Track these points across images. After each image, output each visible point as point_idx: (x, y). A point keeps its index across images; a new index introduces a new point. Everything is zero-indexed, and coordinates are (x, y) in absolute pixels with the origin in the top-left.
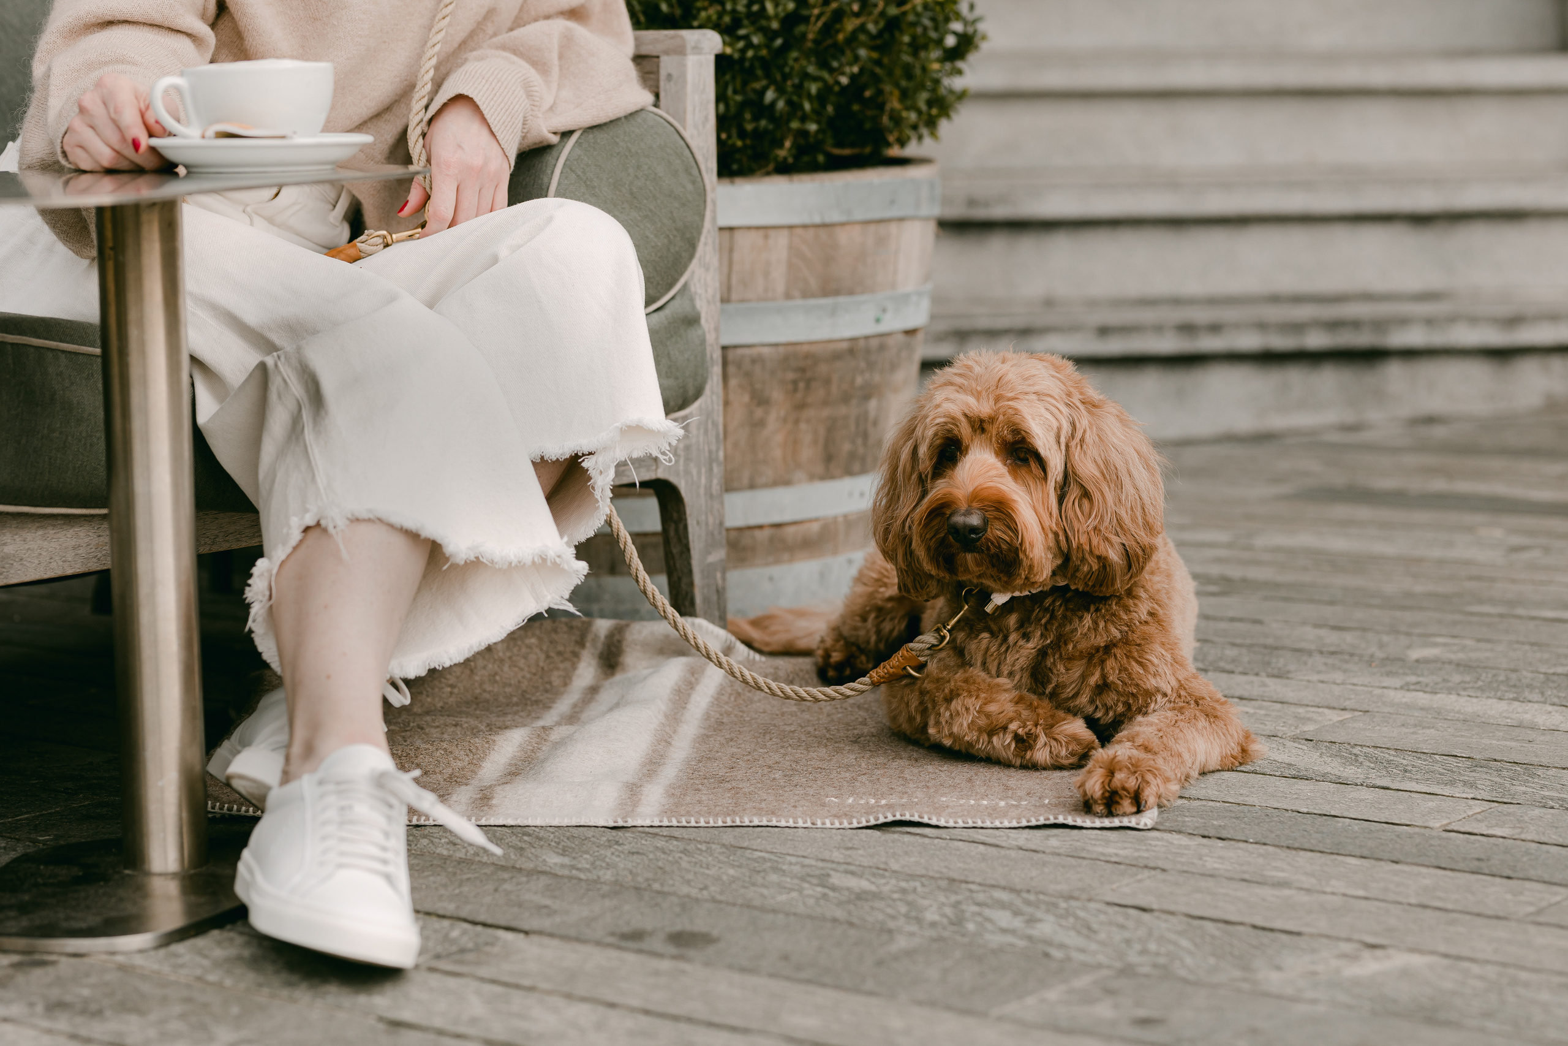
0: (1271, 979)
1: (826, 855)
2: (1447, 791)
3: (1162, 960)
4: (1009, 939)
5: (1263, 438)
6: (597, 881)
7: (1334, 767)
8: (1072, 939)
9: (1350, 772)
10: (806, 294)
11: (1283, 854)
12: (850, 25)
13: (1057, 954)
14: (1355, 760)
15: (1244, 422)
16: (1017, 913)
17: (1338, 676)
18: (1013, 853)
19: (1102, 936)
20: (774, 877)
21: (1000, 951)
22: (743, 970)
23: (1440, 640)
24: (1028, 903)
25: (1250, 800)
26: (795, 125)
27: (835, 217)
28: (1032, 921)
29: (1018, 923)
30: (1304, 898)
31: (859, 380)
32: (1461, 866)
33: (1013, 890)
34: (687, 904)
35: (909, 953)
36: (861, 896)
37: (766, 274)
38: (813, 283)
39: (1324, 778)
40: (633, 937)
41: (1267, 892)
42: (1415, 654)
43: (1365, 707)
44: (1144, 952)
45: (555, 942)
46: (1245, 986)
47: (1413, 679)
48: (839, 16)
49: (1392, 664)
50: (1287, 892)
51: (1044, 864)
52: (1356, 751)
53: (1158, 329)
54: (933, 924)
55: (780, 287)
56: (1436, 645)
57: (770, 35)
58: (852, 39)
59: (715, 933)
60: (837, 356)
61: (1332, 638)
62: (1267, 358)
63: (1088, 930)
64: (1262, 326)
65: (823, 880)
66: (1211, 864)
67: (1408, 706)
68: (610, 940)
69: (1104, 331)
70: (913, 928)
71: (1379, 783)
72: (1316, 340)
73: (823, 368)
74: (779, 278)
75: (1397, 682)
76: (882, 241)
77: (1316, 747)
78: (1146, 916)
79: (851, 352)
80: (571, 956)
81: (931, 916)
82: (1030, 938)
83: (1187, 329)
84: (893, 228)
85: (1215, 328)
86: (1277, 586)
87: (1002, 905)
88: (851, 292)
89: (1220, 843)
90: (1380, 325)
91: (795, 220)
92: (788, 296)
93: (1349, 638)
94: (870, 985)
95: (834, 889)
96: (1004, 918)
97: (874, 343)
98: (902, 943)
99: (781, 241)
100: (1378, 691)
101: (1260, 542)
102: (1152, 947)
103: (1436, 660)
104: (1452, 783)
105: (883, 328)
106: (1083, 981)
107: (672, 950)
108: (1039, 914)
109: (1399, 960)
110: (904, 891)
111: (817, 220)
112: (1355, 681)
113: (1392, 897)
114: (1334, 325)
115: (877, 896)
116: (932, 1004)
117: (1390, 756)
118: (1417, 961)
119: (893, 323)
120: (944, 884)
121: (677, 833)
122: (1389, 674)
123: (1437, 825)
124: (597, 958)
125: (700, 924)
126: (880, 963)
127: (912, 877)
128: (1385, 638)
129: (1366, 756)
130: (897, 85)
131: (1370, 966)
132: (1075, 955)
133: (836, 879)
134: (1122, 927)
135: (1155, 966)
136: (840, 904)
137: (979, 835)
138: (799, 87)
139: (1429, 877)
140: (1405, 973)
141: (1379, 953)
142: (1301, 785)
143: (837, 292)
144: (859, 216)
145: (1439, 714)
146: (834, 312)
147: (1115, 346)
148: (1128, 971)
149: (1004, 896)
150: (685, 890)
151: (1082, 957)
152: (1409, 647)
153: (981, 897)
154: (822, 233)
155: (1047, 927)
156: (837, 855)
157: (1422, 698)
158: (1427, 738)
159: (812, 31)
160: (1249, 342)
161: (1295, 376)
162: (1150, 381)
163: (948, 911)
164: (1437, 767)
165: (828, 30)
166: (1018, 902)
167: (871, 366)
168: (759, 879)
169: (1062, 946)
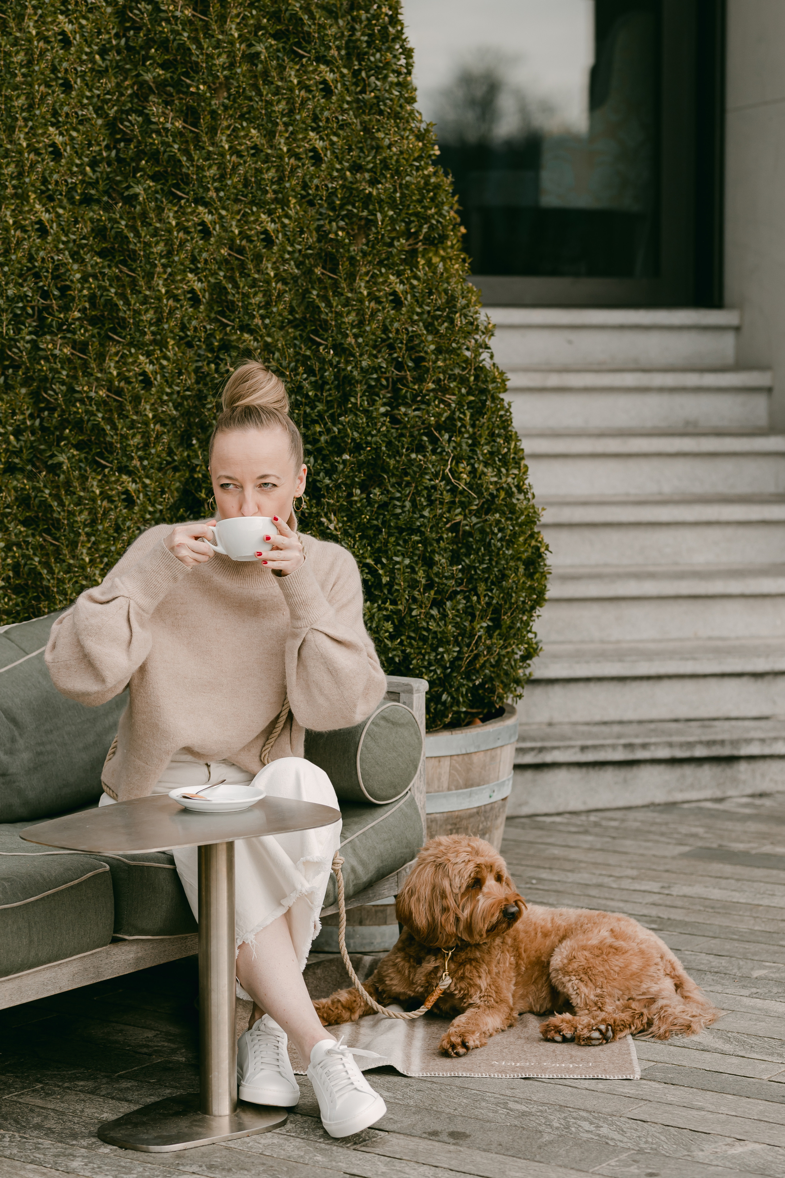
0: (700, 1155)
1: (503, 1092)
2: (770, 1059)
3: (654, 1146)
4: (590, 1136)
5: (671, 806)
6: (408, 1105)
7: (719, 1044)
8: (617, 1136)
9: (727, 1047)
10: (457, 788)
11: (700, 1092)
12: (482, 660)
13: (611, 1143)
14: (728, 1040)
15: (660, 797)
16: (591, 1123)
17: (719, 988)
18: (584, 1092)
19: (628, 1134)
20: (484, 1104)
21: (587, 1141)
22: (485, 1150)
23: (767, 964)
24: (595, 1118)
25: (684, 1063)
26: (455, 709)
27: (472, 750)
28: (598, 1127)
29: (592, 1128)
30: (710, 1116)
31: (481, 826)
32: (776, 1100)
33: (587, 1111)
34: (451, 1118)
35: (551, 1142)
36: (524, 1114)
37: (439, 779)
38: (461, 782)
39: (716, 1051)
40: (434, 1134)
41: (694, 1112)
42: (756, 974)
43: (732, 1008)
44: (646, 1142)
45: (402, 1136)
46: (689, 1158)
47: (754, 990)
48: (477, 657)
49: (745, 980)
50: (703, 1113)
51: (599, 1098)
52: (729, 1035)
53: (614, 747)
54: (557, 1128)
55: (445, 785)
56: (765, 967)
57: (445, 668)
58: (483, 666)
59: (467, 1132)
60: (471, 816)
61: (716, 962)
62: (673, 762)
63: (622, 1132)
64: (670, 745)
65: (505, 1105)
66: (670, 1098)
67: (753, 1008)
68: (424, 1135)
69: (583, 748)
70: (550, 1130)
71: (740, 1054)
72: (700, 752)
73: (464, 823)
74: (445, 779)
75: (746, 992)
76: (493, 758)
77: (711, 1033)
78: (645, 1124)
79: (478, 813)
80: (412, 1143)
81: (556, 1124)
82: (599, 1135)
83: (630, 746)
84: (498, 751)
85: (645, 746)
86: (686, 924)
87: (585, 1119)
88: (479, 785)
89: (672, 1087)
90: (735, 743)
91: (453, 753)
92: (449, 789)
93: (724, 962)
94: (538, 1157)
95: (511, 1110)
96: (586, 1125)
97: (488, 807)
98: (546, 1138)
99: (446, 763)
100: (739, 998)
101: (675, 891)
102: (650, 1140)
103: (765, 978)
104: (772, 1054)
105: (493, 800)
106: (624, 1156)
107: (451, 1140)
108: (601, 1124)
109: (751, 1146)
110: (541, 1111)
111: (464, 752)
112: (727, 991)
113: (747, 1116)
114: (710, 743)
115: (530, 1114)
116: (565, 1167)
117: (744, 1038)
118: (757, 1146)
119: (497, 797)
120: (557, 1107)
121: (434, 1080)
122: (744, 987)
123: (765, 1077)
124: (424, 1145)
125: (460, 1129)
126: (540, 1147)
127: (544, 1104)
128: (741, 963)
129: (734, 1037)
130: (502, 682)
131: (739, 1149)
132: (619, 1144)
133: (511, 1105)
134: (636, 1130)
135: (652, 1149)
136: (515, 1118)
137: (567, 1082)
138: (457, 690)
139: (762, 1105)
140: (753, 1153)
141: (742, 1143)
142: (706, 1055)
143: (472, 786)
144: (483, 748)
145: (767, 1013)
146: (470, 795)
147: (590, 757)
148: (641, 1151)
149: (584, 1114)
150: (448, 1110)
151: (622, 1145)
152: (752, 969)
153: (574, 1114)
154: (466, 757)
155: (605, 1130)
156: (508, 1092)
157: (759, 1003)
158: (761, 1028)
159: (464, 663)
160: (664, 753)
161: (688, 770)
162: (609, 775)
163: (562, 1121)
164: (766, 1045)
165: (472, 663)
166: (591, 1117)
167: (486, 818)
168: (477, 1104)
169: (612, 1139)
